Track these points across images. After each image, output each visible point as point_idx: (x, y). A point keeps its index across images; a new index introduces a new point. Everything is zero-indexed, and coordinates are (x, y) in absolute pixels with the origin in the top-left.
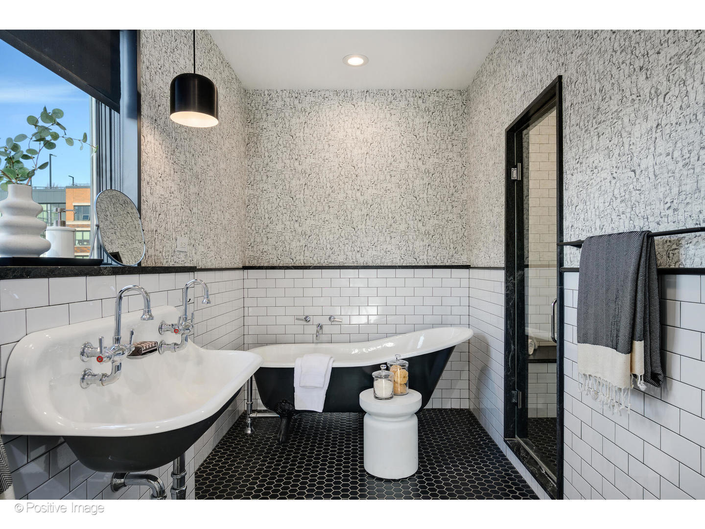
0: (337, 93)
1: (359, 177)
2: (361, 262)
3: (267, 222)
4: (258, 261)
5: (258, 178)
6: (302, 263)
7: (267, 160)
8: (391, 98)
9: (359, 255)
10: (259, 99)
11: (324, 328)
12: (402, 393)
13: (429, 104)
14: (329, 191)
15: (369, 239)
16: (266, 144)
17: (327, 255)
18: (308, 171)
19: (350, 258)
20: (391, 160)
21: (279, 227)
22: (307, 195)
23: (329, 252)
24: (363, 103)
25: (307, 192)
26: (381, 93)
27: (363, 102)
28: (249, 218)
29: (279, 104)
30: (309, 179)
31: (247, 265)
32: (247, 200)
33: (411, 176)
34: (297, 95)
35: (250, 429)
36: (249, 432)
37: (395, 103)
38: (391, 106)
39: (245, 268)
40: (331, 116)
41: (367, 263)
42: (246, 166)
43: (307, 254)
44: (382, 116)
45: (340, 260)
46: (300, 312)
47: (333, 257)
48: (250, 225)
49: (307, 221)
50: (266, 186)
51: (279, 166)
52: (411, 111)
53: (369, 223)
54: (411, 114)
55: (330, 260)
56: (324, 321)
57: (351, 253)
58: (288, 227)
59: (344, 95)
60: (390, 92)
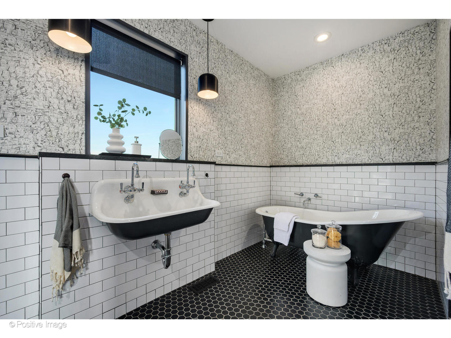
0: (322, 63)
1: (336, 110)
2: (338, 162)
3: (283, 143)
4: (279, 163)
5: (279, 121)
7: (283, 111)
8: (361, 52)
9: (336, 158)
10: (280, 82)
11: (312, 200)
12: (334, 247)
13: (395, 45)
14: (317, 121)
15: (344, 147)
16: (283, 103)
17: (316, 159)
18: (305, 113)
19: (330, 160)
20: (360, 94)
21: (289, 145)
22: (304, 126)
23: (317, 157)
25: (304, 124)
26: (353, 52)
27: (340, 63)
28: (275, 142)
29: (289, 81)
30: (305, 117)
31: (272, 165)
32: (274, 133)
33: (377, 101)
34: (298, 73)
35: (264, 245)
36: (264, 247)
37: (364, 55)
38: (361, 58)
39: (271, 167)
40: (318, 78)
41: (342, 163)
42: (274, 116)
43: (304, 158)
44: (353, 67)
46: (298, 191)
47: (319, 159)
48: (275, 145)
49: (304, 141)
50: (283, 125)
51: (289, 113)
52: (378, 56)
53: (343, 137)
54: (377, 58)
55: (317, 162)
56: (312, 196)
57: (331, 157)
58: (294, 145)
59: (327, 63)
60: (360, 49)
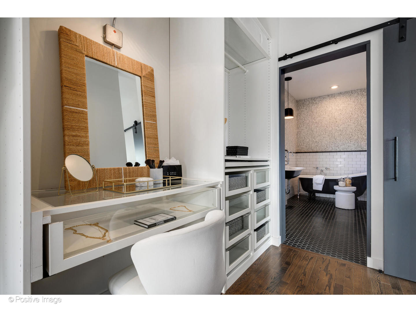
0: (329, 96)
1: (337, 122)
2: (338, 150)
3: (304, 139)
4: (300, 151)
5: (301, 126)
6: (316, 151)
7: (303, 120)
9: (337, 148)
11: (324, 171)
12: (349, 186)
15: (342, 142)
16: (303, 115)
17: (325, 148)
18: (318, 122)
19: (334, 149)
20: (351, 115)
21: (308, 140)
22: (317, 130)
24: (339, 97)
26: (347, 92)
28: (298, 138)
29: (308, 103)
31: (297, 152)
34: (314, 99)
36: (298, 197)
38: (351, 96)
39: (296, 153)
40: (326, 103)
43: (317, 148)
44: (347, 100)
45: (330, 150)
46: (315, 166)
48: (298, 140)
49: (318, 138)
50: (303, 128)
51: (308, 122)
53: (341, 137)
54: (359, 98)
55: (326, 150)
56: (324, 169)
57: (334, 147)
58: (311, 140)
59: (332, 96)
60: (350, 92)
